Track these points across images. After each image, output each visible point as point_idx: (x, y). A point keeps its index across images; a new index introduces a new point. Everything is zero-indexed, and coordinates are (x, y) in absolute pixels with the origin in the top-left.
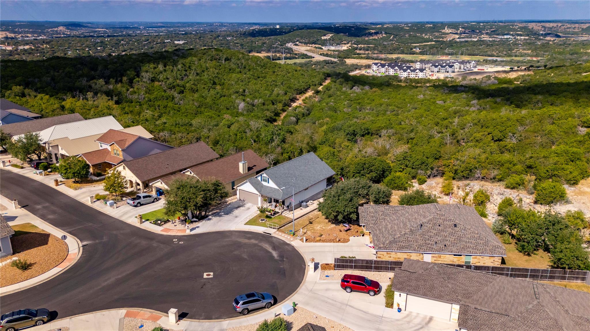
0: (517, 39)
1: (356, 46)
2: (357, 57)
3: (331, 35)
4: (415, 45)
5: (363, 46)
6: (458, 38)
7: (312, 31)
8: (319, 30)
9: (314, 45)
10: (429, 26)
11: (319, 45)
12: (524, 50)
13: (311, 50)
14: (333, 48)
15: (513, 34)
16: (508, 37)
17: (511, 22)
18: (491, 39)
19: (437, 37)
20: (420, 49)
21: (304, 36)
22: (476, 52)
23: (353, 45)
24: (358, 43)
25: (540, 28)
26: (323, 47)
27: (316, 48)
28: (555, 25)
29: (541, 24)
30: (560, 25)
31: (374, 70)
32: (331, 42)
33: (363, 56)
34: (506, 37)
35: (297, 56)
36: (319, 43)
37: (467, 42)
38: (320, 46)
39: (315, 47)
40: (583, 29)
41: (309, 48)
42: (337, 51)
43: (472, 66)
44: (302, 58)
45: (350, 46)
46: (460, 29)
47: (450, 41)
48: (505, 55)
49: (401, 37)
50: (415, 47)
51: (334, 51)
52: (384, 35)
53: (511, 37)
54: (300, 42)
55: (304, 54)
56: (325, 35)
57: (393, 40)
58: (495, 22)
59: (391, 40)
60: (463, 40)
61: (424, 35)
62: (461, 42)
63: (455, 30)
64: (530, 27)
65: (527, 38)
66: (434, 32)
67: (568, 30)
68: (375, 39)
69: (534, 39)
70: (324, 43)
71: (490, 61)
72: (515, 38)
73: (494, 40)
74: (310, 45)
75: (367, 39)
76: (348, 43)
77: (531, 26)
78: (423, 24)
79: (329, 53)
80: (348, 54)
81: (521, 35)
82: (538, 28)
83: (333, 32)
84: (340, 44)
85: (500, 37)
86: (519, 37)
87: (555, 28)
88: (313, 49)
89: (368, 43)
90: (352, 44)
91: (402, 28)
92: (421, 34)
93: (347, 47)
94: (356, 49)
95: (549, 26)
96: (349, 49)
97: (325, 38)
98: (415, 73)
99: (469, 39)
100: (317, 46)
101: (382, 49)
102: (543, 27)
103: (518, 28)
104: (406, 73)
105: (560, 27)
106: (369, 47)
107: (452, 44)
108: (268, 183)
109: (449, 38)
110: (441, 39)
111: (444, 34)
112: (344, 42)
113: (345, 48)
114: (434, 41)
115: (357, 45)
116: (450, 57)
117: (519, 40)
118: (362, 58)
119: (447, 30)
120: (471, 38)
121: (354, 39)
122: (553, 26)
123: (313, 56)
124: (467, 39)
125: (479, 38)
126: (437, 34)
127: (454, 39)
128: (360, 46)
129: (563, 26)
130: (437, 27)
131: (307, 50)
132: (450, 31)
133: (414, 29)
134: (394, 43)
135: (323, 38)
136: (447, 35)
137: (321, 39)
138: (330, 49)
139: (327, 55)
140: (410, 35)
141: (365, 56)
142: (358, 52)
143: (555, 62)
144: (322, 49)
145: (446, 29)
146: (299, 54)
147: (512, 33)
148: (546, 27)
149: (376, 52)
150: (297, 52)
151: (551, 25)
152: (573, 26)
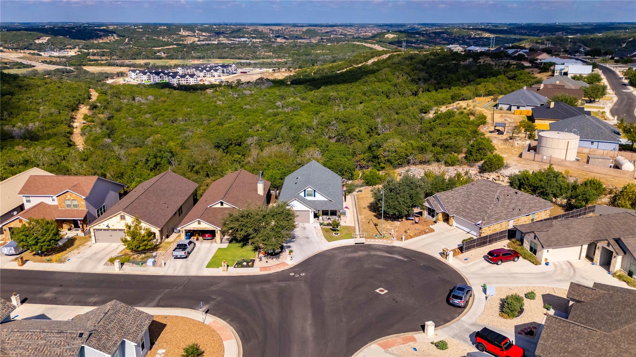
0: (254, 42)
1: (86, 51)
2: (95, 64)
3: (47, 38)
4: (158, 48)
5: (95, 51)
6: (198, 41)
7: (19, 33)
8: (29, 32)
9: (26, 51)
10: (163, 27)
11: (34, 50)
12: (265, 52)
13: (26, 57)
14: (56, 54)
15: (248, 37)
16: (245, 39)
17: (242, 25)
18: (230, 42)
19: (175, 40)
20: (164, 53)
21: (9, 40)
22: (224, 55)
23: (82, 50)
24: (88, 47)
25: (268, 31)
26: (42, 53)
27: (34, 54)
28: (280, 28)
29: (268, 27)
30: (284, 28)
31: (133, 78)
32: (51, 46)
33: (103, 62)
34: (242, 39)
35: (8, 66)
36: (33, 48)
37: (208, 44)
38: (36, 52)
39: (30, 53)
40: (303, 32)
41: (22, 55)
42: (63, 57)
43: (233, 70)
44: (19, 68)
45: (78, 51)
46: (197, 32)
47: (191, 44)
48: (252, 57)
49: (138, 40)
50: (159, 51)
51: (58, 57)
52: (117, 38)
53: (247, 39)
54: (5, 48)
55: (17, 62)
56: (38, 38)
57: (129, 44)
58: (227, 25)
59: (127, 44)
60: (204, 43)
61: (161, 38)
62: (203, 45)
63: (192, 33)
64: (260, 30)
65: (261, 40)
66: (171, 35)
67: (292, 33)
68: (106, 43)
69: (268, 41)
70: (41, 48)
71: (244, 63)
72: (251, 41)
73: (234, 43)
74: (22, 51)
75: (96, 42)
76: (74, 48)
77: (260, 28)
78: (156, 25)
79: (54, 61)
80: (80, 61)
81: (255, 38)
82: (267, 31)
83: (49, 34)
84: (64, 49)
85: (238, 40)
86: (254, 40)
87: (281, 31)
88: (28, 55)
89: (98, 46)
90: (79, 48)
91: (134, 30)
92: (158, 37)
93: (76, 53)
94: (88, 54)
95: (275, 29)
96: (79, 54)
97: (40, 41)
98: (185, 79)
99: (210, 42)
100: (32, 52)
101: (122, 54)
102: (271, 30)
103: (251, 31)
104: (175, 80)
105: (285, 30)
106: (104, 52)
107: (193, 47)
108: (315, 196)
109: (189, 41)
110: (181, 42)
111: (183, 37)
112: (69, 46)
113: (72, 53)
114: (175, 44)
115: (88, 49)
116: (201, 60)
117: (255, 43)
118: (102, 65)
119: (183, 33)
120: (210, 40)
121: (82, 42)
122: (279, 30)
123: (33, 64)
124: (207, 42)
125: (218, 40)
126: (175, 37)
127: (194, 42)
128: (91, 51)
129: (287, 29)
130: (172, 29)
131: (21, 58)
132: (187, 34)
133: (148, 31)
134: (132, 47)
135: (37, 41)
136: (186, 38)
137: (35, 43)
138: (53, 55)
139: (51, 63)
140: (147, 38)
141: (105, 62)
142: (92, 58)
143: (299, 62)
144: (41, 55)
145: (182, 31)
146: (10, 63)
147: (246, 36)
148: (274, 30)
149: (115, 57)
150: (6, 61)
151: (277, 28)
152: (295, 29)
